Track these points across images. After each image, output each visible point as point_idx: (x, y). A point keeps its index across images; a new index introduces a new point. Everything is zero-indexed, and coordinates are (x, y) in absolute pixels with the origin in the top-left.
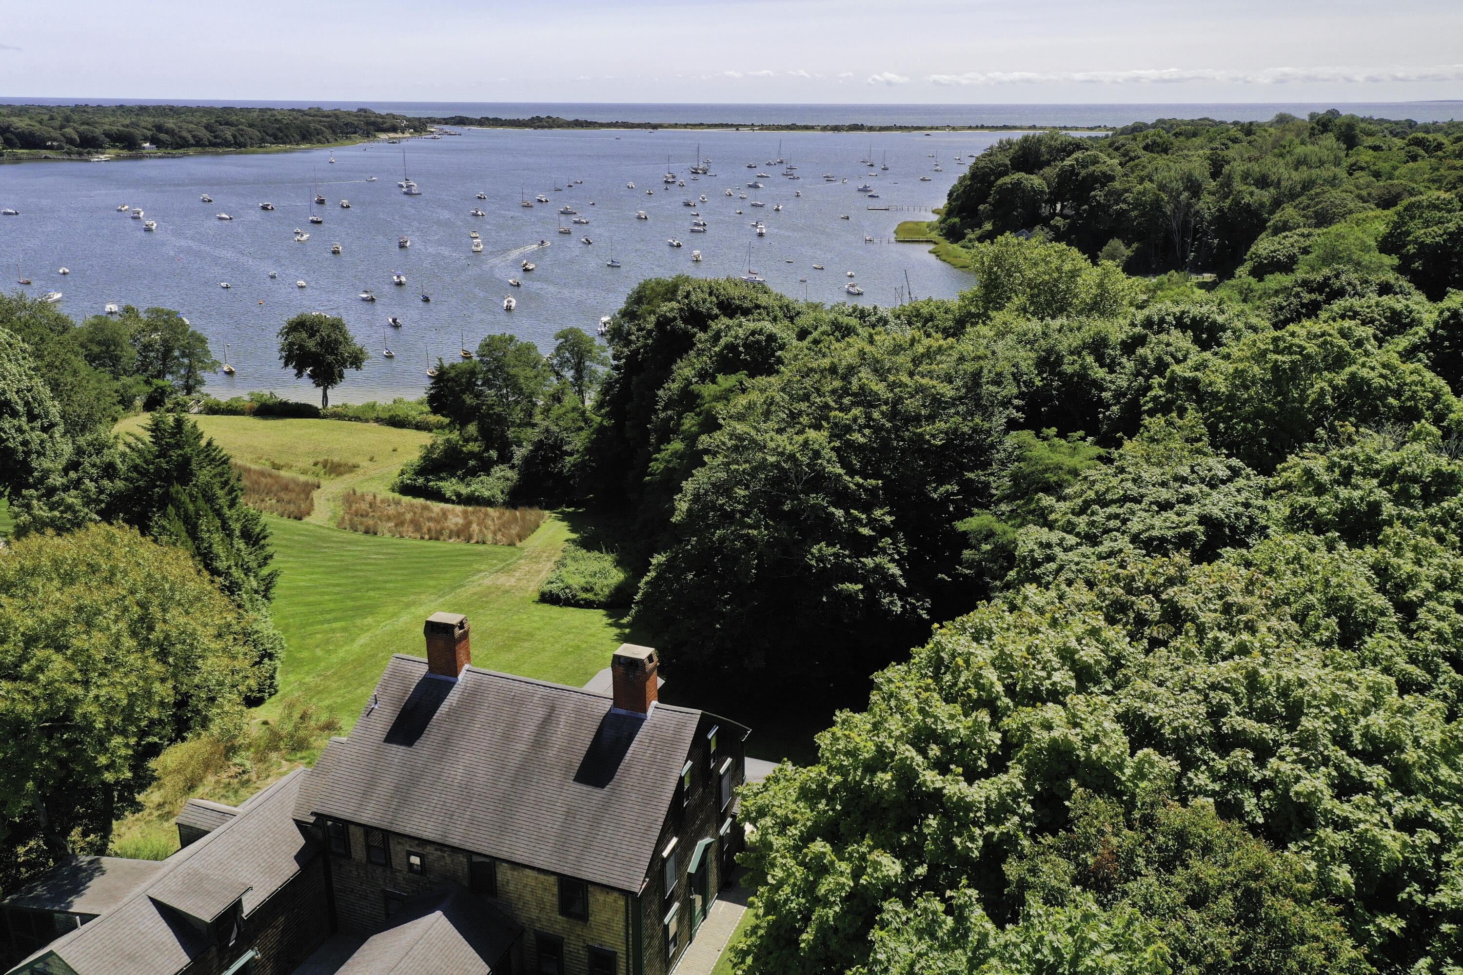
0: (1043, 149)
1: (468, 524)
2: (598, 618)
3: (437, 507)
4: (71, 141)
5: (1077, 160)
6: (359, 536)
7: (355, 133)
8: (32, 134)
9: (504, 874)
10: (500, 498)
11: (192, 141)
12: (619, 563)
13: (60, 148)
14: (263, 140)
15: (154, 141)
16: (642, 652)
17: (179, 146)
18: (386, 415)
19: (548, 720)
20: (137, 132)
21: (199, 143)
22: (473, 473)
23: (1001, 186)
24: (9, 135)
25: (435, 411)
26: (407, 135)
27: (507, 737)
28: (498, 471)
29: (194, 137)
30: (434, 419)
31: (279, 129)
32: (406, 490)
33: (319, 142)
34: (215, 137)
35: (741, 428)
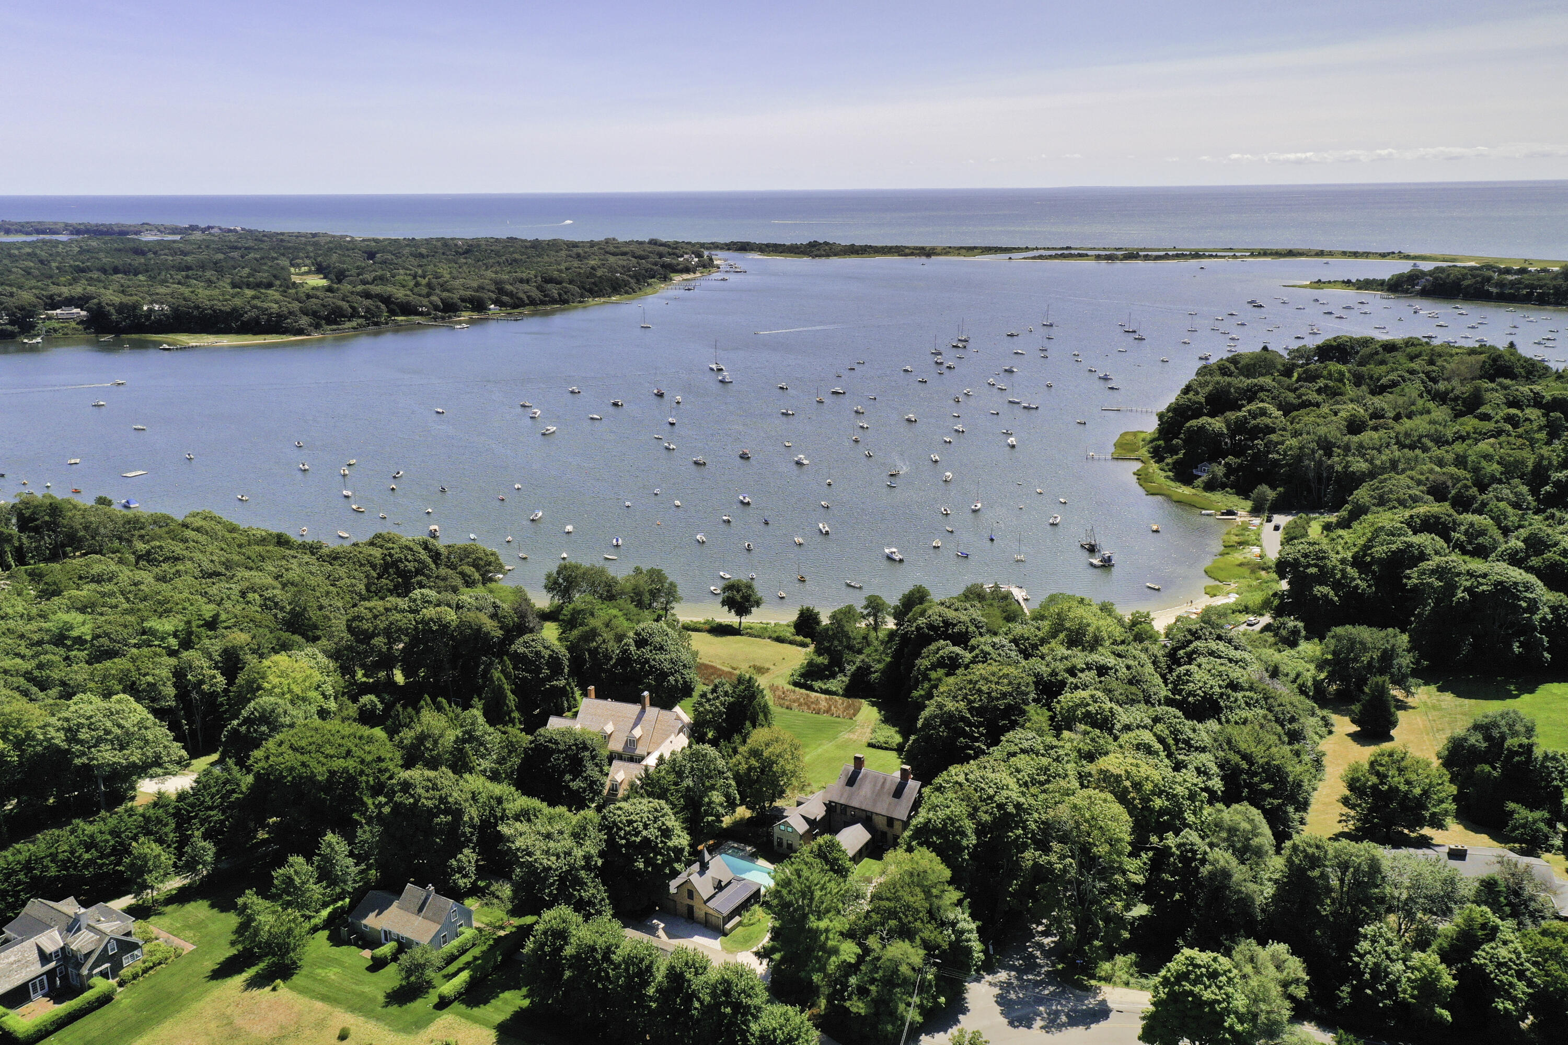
0: (1232, 390)
1: (830, 707)
2: (894, 754)
3: (813, 694)
4: (436, 308)
5: (1249, 411)
6: (784, 710)
7: (653, 277)
8: (408, 303)
9: (874, 816)
10: (841, 692)
11: (527, 301)
12: (899, 732)
13: (428, 314)
14: (582, 296)
15: (497, 302)
16: (908, 767)
17: (515, 306)
18: (775, 635)
19: (884, 783)
20: (484, 295)
21: (533, 302)
22: (828, 678)
23: (1188, 428)
24: (392, 306)
25: (798, 634)
26: (698, 275)
27: (875, 785)
28: (840, 677)
29: (528, 297)
30: (799, 638)
31: (594, 284)
32: (796, 684)
33: (627, 293)
34: (545, 296)
35: (939, 699)
